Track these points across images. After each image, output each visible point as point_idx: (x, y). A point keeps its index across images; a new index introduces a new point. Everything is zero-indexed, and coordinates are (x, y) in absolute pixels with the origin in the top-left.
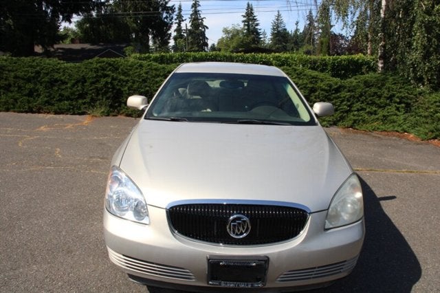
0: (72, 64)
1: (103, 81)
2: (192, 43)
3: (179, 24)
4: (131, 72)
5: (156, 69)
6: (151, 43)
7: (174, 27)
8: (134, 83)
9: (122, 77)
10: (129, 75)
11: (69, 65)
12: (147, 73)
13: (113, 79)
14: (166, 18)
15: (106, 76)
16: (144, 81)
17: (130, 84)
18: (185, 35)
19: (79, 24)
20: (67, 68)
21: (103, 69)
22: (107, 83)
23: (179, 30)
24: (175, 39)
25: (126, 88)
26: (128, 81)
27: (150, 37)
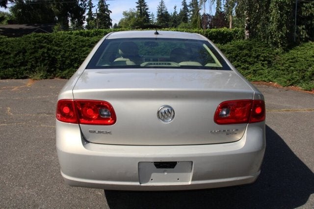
0: (13, 39)
1: (40, 51)
2: (100, 23)
3: (90, 10)
4: (62, 44)
5: (82, 41)
6: (70, 24)
7: (87, 11)
8: (65, 52)
9: (56, 48)
10: (61, 46)
11: (10, 39)
12: (75, 44)
13: (49, 49)
14: (81, 4)
15: (42, 47)
16: (74, 50)
17: (62, 53)
18: (95, 17)
19: (13, 9)
20: (9, 42)
21: (40, 42)
22: (44, 53)
23: (90, 14)
24: (88, 20)
25: (60, 56)
26: (60, 51)
27: (70, 19)
